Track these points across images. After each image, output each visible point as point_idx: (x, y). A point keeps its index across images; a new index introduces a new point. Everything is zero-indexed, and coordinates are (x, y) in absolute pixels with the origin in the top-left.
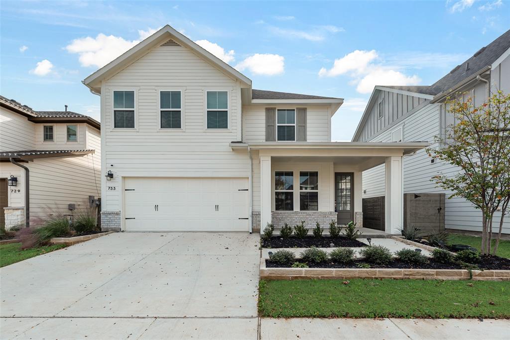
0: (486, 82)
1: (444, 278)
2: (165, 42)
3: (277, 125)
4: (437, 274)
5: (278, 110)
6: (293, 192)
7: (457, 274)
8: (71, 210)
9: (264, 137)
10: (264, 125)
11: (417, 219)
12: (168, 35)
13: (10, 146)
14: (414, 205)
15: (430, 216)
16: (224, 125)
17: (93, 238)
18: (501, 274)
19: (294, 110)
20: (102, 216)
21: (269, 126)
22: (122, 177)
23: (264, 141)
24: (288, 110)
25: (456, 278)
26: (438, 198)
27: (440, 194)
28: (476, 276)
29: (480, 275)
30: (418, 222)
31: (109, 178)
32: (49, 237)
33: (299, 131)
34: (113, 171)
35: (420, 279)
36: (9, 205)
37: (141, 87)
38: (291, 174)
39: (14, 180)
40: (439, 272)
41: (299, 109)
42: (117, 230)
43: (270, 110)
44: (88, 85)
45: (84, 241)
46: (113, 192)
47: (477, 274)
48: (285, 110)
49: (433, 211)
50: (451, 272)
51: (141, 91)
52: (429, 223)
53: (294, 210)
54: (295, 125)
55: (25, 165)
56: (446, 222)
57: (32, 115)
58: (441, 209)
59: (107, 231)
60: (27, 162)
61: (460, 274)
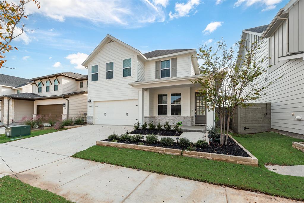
0: (285, 20)
1: (169, 153)
2: (108, 41)
3: (161, 69)
4: (166, 150)
5: (162, 61)
6: (167, 105)
7: (175, 152)
8: (85, 115)
9: (155, 77)
10: (155, 71)
11: (247, 121)
12: (109, 38)
13: (69, 91)
14: (244, 111)
15: (257, 119)
16: (129, 74)
17: (79, 127)
18: (201, 155)
19: (170, 60)
20: (87, 118)
21: (157, 71)
22: (94, 101)
23: (154, 79)
24: (166, 61)
25: (175, 154)
26: (265, 106)
27: (266, 103)
28: (186, 154)
29: (188, 153)
30: (247, 123)
31: (89, 102)
32: (63, 126)
33: (172, 71)
34: (91, 99)
35: (157, 152)
36: (63, 113)
37: (101, 63)
38: (166, 95)
39: (65, 104)
40: (167, 150)
41: (172, 59)
42: (91, 124)
43: (157, 62)
44: (83, 65)
45: (75, 128)
46: (91, 108)
47: (187, 153)
48: (165, 61)
49: (260, 116)
50: (172, 150)
51: (101, 64)
52: (256, 124)
53: (168, 115)
54: (170, 68)
55: (68, 99)
56: (272, 124)
57: (76, 78)
58: (266, 114)
59: (88, 124)
60: (68, 97)
61: (178, 152)
